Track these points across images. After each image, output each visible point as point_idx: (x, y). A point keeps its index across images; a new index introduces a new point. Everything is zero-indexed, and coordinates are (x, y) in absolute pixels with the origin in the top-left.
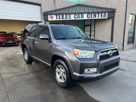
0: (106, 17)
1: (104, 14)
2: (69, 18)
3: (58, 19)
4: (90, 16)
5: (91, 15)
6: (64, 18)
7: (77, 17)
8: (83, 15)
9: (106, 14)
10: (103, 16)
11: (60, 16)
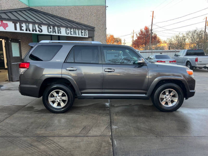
0: (86, 36)
1: (84, 32)
2: (39, 31)
3: (18, 30)
4: (69, 32)
5: (70, 30)
6: (31, 30)
7: (52, 30)
8: (60, 29)
9: (86, 32)
10: (83, 34)
11: (22, 25)
